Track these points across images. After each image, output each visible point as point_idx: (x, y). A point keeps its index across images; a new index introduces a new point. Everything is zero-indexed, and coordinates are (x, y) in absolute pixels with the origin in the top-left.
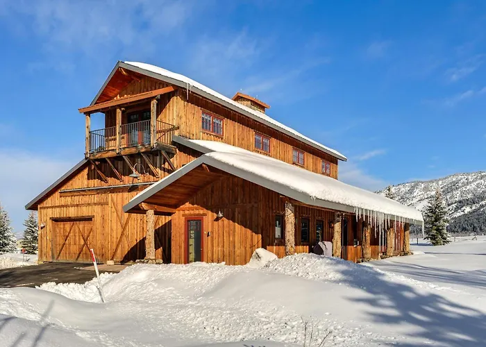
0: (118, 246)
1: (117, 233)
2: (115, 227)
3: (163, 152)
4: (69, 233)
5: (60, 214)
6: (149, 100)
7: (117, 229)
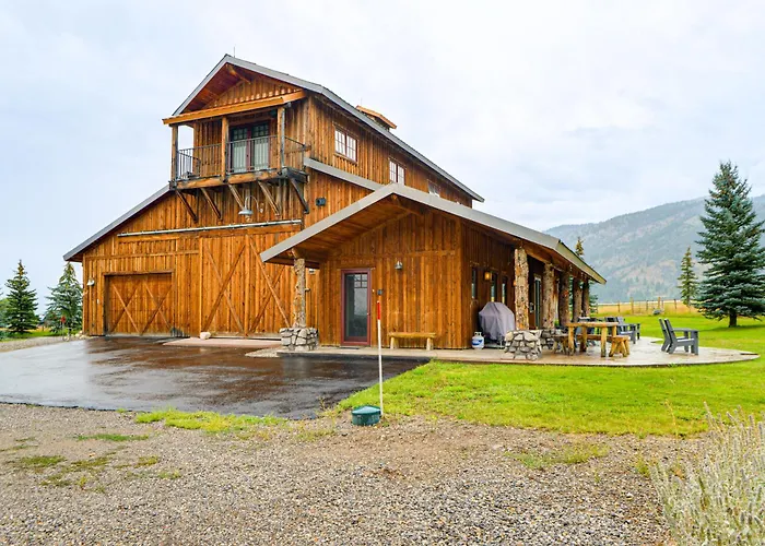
0: (213, 312)
1: (212, 293)
2: (209, 286)
3: (293, 181)
4: (133, 294)
5: (119, 269)
6: (275, 109)
7: (212, 288)
